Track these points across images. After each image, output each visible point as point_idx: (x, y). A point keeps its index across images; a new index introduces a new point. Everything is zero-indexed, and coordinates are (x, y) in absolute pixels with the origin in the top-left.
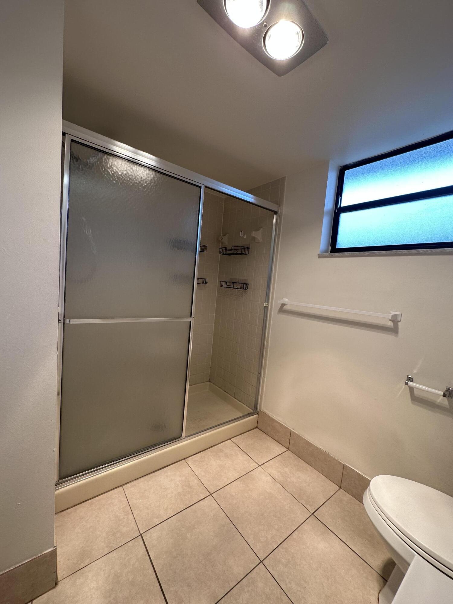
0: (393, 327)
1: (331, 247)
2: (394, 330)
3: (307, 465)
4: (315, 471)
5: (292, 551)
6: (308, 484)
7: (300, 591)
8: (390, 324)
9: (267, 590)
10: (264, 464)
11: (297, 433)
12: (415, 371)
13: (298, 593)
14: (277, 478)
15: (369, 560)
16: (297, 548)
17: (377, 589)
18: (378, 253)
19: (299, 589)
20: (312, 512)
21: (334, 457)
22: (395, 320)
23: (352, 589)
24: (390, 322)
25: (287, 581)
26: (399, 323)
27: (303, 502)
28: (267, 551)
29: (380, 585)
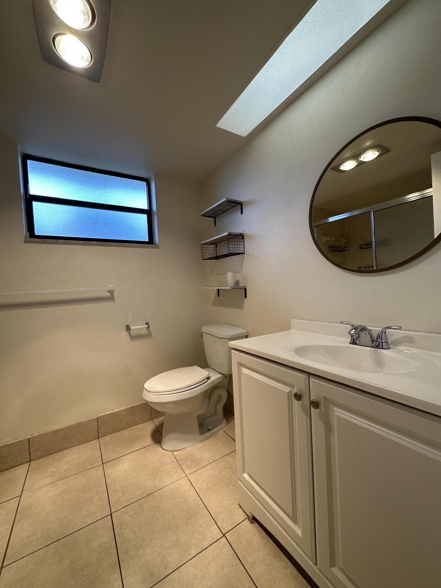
0: (110, 296)
1: (28, 233)
2: (112, 298)
3: (61, 452)
4: (72, 449)
5: (118, 487)
6: (78, 458)
7: (142, 489)
8: (108, 294)
9: (131, 513)
10: (24, 490)
11: (37, 434)
12: (129, 321)
13: (143, 491)
14: (51, 481)
15: (146, 444)
16: (118, 482)
17: (160, 448)
18: (90, 243)
19: (141, 490)
20: (102, 463)
21: (86, 420)
22: (111, 292)
23: (154, 459)
24: (108, 293)
25: (133, 496)
26: (114, 293)
27: (89, 467)
28: (106, 507)
29: (159, 446)
